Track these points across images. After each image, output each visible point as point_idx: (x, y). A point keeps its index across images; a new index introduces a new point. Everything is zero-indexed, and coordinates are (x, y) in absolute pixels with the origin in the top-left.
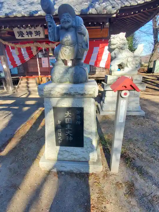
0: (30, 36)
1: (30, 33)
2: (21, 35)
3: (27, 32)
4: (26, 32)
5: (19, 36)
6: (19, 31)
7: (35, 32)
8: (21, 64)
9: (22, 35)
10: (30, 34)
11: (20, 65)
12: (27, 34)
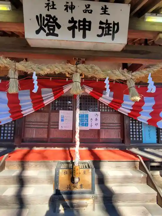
0: (79, 34)
1: (84, 25)
2: (46, 29)
3: (72, 21)
4: (70, 22)
5: (38, 32)
6: (44, 15)
7: (101, 23)
8: (10, 120)
9: (49, 29)
10: (80, 29)
11: (8, 124)
12: (69, 29)
